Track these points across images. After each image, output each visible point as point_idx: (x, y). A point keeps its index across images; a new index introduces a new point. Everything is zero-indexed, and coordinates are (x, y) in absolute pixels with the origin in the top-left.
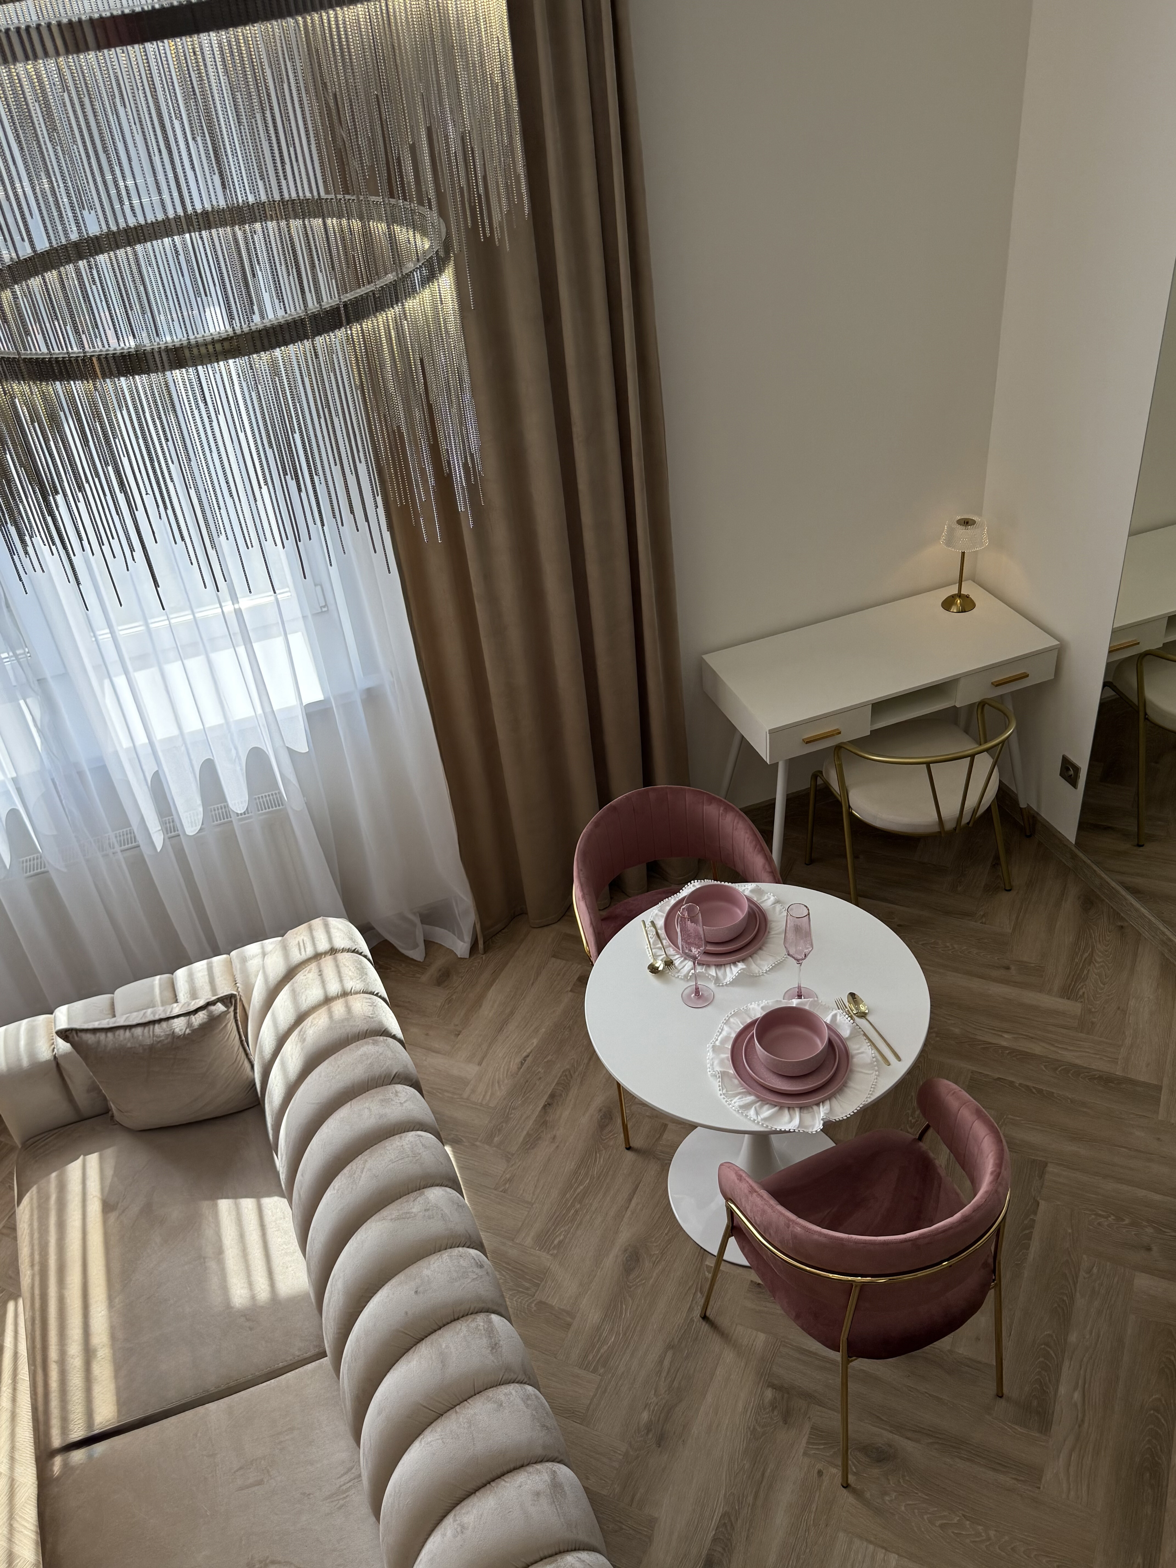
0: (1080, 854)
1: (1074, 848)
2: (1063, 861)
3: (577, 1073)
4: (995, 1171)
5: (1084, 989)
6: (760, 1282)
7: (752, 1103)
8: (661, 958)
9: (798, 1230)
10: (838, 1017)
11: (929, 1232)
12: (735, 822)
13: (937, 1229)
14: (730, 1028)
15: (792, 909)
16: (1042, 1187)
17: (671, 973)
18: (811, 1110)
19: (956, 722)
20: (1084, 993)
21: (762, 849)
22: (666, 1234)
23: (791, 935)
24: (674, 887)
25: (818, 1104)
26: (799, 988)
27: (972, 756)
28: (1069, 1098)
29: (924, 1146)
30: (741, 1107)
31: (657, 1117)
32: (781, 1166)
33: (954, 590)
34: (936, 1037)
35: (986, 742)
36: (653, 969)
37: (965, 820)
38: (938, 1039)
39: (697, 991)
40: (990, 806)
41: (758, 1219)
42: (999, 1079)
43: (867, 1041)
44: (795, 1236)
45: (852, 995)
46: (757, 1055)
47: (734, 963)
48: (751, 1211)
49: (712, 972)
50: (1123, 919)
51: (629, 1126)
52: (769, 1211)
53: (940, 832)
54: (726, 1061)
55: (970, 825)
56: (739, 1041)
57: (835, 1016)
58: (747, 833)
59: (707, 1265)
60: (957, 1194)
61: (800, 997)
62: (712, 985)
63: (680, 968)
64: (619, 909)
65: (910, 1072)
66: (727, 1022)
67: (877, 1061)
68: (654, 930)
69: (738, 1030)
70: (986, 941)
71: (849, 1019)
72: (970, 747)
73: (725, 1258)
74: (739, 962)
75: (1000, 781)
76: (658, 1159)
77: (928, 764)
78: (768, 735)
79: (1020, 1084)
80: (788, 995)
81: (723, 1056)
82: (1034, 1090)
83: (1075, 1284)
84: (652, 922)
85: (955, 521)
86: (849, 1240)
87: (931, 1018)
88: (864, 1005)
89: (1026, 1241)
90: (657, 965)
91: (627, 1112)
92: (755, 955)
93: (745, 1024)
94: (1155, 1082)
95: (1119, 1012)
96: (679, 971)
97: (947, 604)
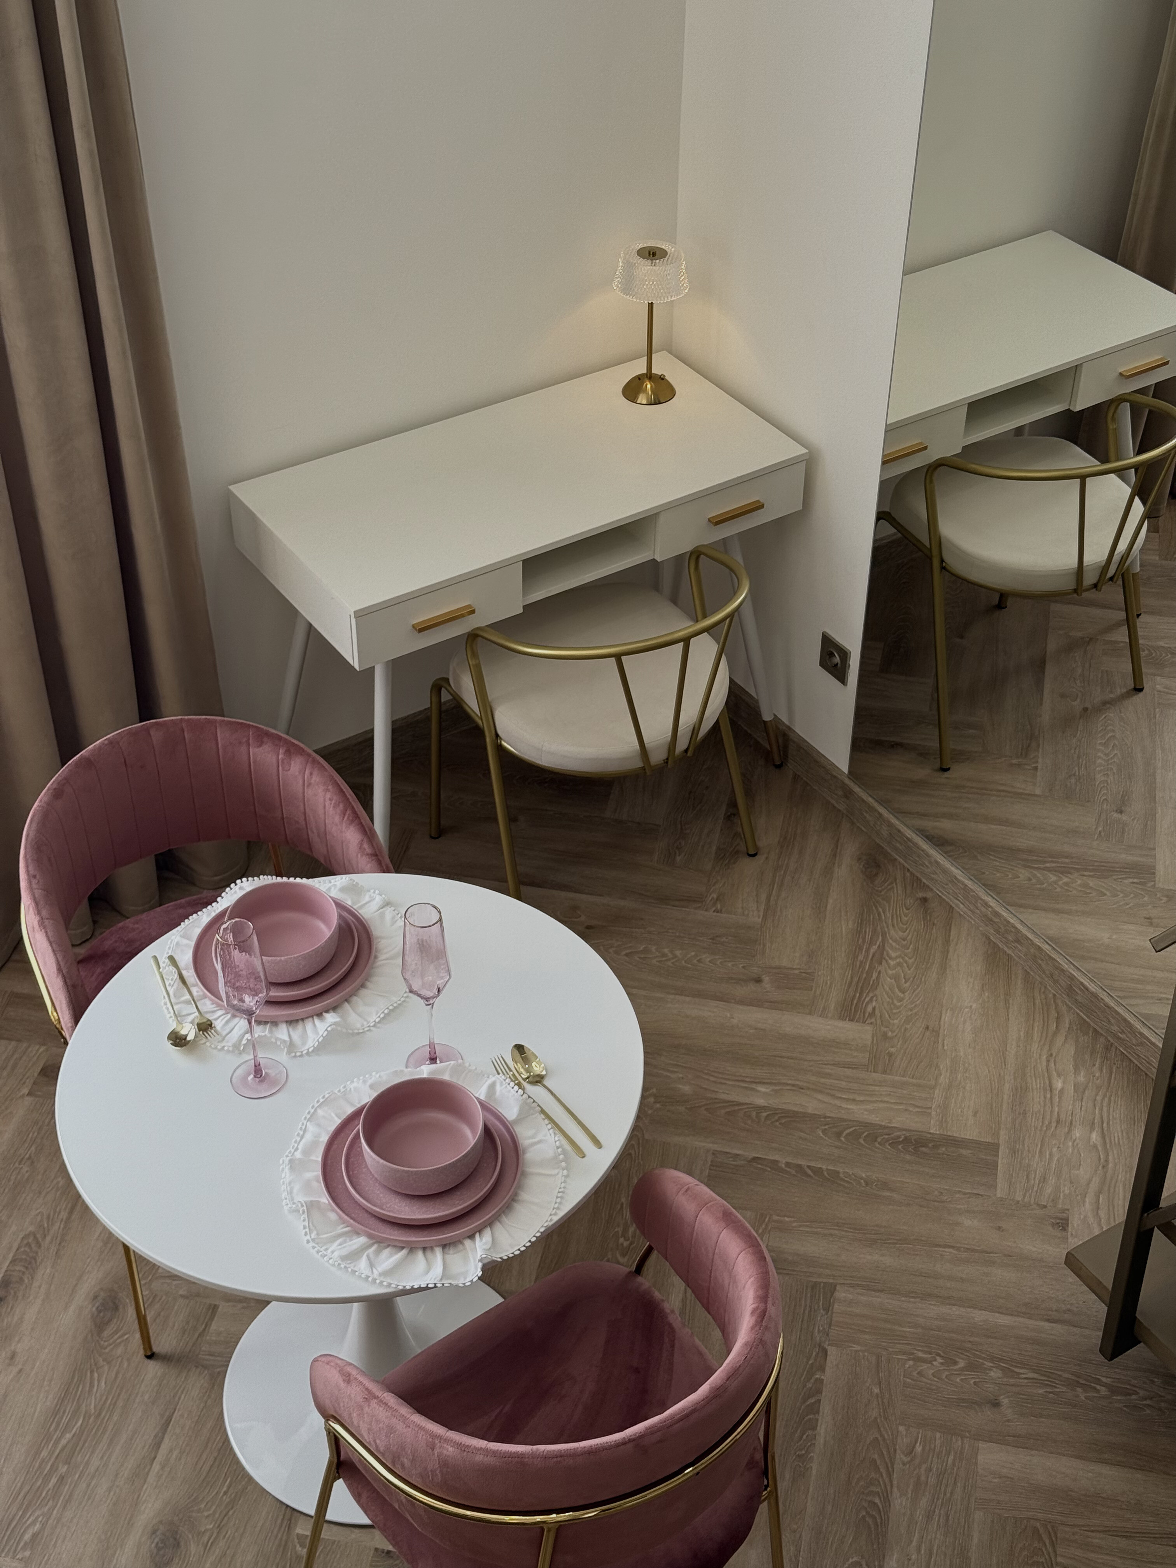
0: (857, 789)
1: (847, 781)
2: (834, 802)
3: (48, 1239)
4: (757, 1308)
5: (874, 1004)
6: (391, 1548)
7: (364, 1249)
8: (190, 1018)
9: (450, 1450)
10: (498, 1088)
11: (661, 1422)
12: (307, 772)
13: (672, 1416)
14: (319, 1125)
15: (412, 915)
16: (830, 1325)
17: (209, 1043)
18: (460, 1247)
19: (656, 587)
20: (874, 1009)
21: (356, 816)
22: (225, 1493)
23: (413, 959)
24: (206, 894)
25: (471, 1237)
26: (432, 1045)
27: (686, 641)
28: (862, 1178)
29: (645, 1282)
30: (344, 1258)
31: (198, 1295)
32: (416, 1348)
33: (640, 368)
34: (655, 1102)
35: (705, 616)
36: (178, 1040)
37: (682, 744)
38: (658, 1105)
39: (258, 1070)
40: (717, 721)
41: (381, 1444)
42: (755, 1159)
43: (547, 1121)
44: (444, 1463)
45: (520, 1048)
46: (366, 1166)
47: (319, 1015)
48: (369, 1430)
49: (282, 1033)
50: (925, 887)
51: (148, 1318)
52: (400, 1427)
53: (643, 768)
54: (315, 1184)
55: (689, 754)
56: (335, 1147)
57: (492, 1086)
58: (327, 790)
59: (298, 1534)
60: (700, 1354)
61: (433, 1060)
62: (283, 1057)
63: (224, 1033)
64: (109, 939)
65: (616, 1166)
66: (312, 1117)
67: (564, 1152)
68: (174, 970)
69: (332, 1128)
70: (724, 939)
71: (516, 1088)
72: (682, 626)
73: (329, 1516)
74: (327, 1011)
75: (731, 681)
76: (205, 1367)
77: (618, 657)
78: (353, 620)
79: (788, 1164)
80: (412, 1060)
81: (309, 1175)
82: (809, 1172)
83: (890, 1475)
84: (172, 959)
85: (635, 252)
86: (533, 1455)
87: (646, 1074)
88: (539, 1063)
89: (811, 1416)
90: (183, 1032)
91: (146, 1293)
92: (355, 999)
93: (344, 1117)
94: (989, 1140)
95: (928, 1033)
96: (223, 1039)
97: (631, 391)
